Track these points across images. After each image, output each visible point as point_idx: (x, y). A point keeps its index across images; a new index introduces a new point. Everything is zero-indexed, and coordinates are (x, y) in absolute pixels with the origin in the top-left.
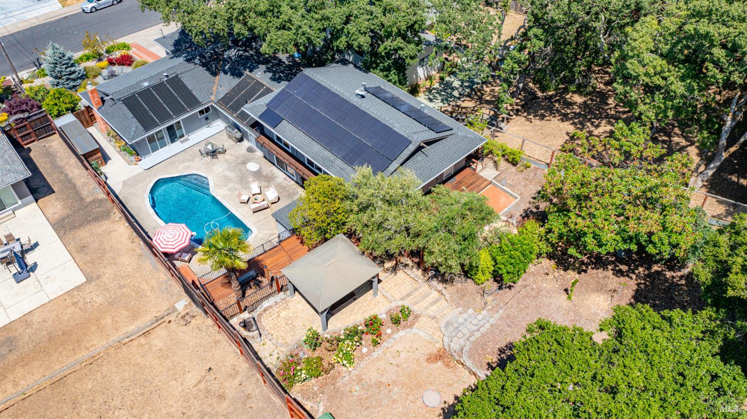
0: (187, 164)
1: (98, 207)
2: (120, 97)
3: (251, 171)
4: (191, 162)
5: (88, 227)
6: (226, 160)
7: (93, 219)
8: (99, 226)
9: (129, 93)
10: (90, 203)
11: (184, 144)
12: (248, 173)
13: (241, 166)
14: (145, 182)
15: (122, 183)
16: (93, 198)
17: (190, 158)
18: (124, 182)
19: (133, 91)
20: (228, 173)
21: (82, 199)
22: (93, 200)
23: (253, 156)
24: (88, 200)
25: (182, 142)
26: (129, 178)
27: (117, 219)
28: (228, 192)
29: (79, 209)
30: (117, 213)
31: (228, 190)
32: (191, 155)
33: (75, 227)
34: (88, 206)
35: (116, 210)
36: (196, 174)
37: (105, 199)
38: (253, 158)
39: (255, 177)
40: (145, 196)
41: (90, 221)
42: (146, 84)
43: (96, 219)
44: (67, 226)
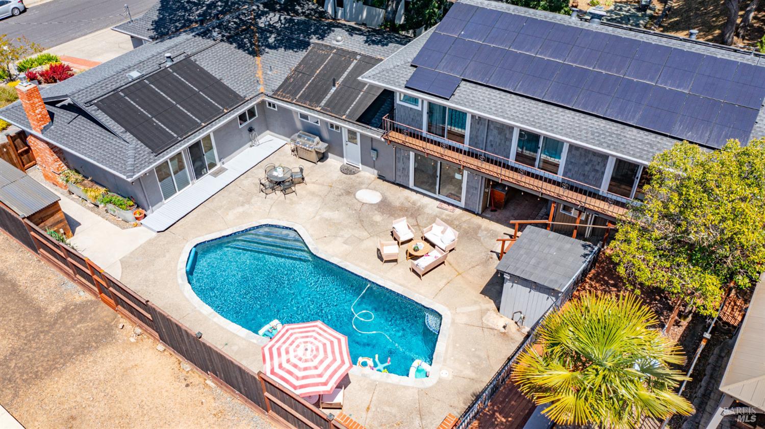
0: (240, 210)
1: (80, 322)
2: (89, 99)
3: (372, 204)
4: (247, 206)
5: (70, 368)
6: (313, 194)
7: (76, 350)
8: (95, 362)
9: (106, 91)
10: (60, 316)
11: (220, 177)
12: (365, 207)
13: (346, 199)
14: (168, 255)
15: (119, 264)
16: (64, 304)
17: (241, 199)
18: (122, 261)
19: (114, 87)
20: (328, 214)
21: (39, 311)
22: (65, 309)
23: (358, 180)
24: (54, 309)
25: (215, 174)
26: (132, 253)
27: (132, 340)
28: (346, 246)
29: (37, 334)
30: (129, 326)
31: (345, 243)
32: (240, 195)
33: (37, 376)
34: (55, 323)
35: (123, 321)
36: (266, 225)
37: (92, 303)
38: (361, 183)
39: (383, 213)
40: (180, 281)
41: (70, 355)
42: (135, 74)
43: (84, 348)
44: (18, 375)
